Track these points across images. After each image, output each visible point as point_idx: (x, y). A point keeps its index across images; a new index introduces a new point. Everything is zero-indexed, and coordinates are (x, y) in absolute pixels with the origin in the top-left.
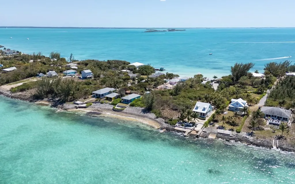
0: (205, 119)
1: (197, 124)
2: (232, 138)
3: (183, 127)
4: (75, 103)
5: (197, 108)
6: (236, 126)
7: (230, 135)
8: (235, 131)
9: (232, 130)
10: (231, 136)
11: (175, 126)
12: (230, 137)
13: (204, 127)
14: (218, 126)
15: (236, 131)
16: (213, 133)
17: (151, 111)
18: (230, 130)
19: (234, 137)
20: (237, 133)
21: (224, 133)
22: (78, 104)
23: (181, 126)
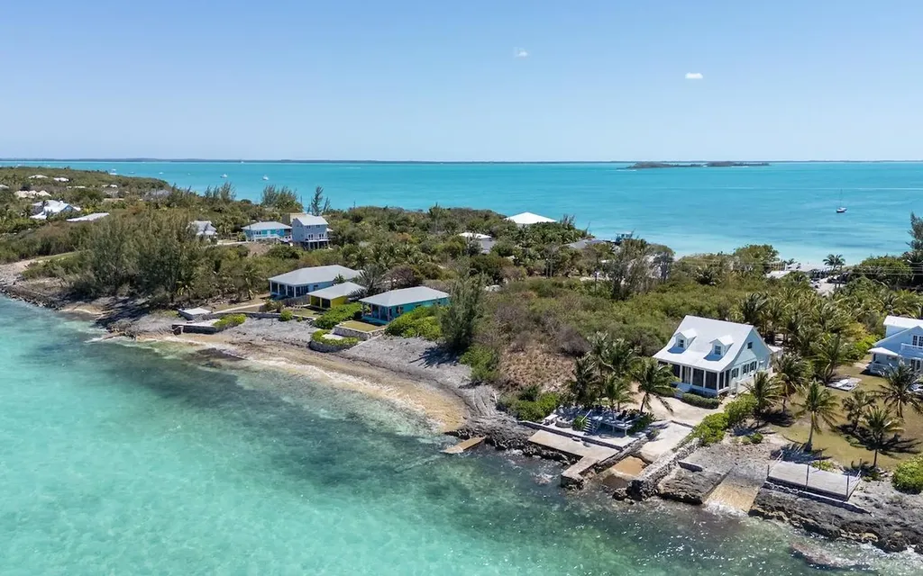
0: (714, 406)
1: (662, 427)
2: (859, 517)
3: (581, 434)
4: (181, 315)
5: (680, 347)
6: (901, 450)
7: (845, 498)
8: (887, 483)
9: (869, 472)
10: (853, 509)
11: (538, 428)
12: (845, 514)
13: (695, 440)
14: (784, 443)
15: (895, 480)
16: (745, 477)
17: (463, 358)
18: (851, 471)
19: (876, 515)
20: (897, 493)
21: (811, 485)
22: (188, 318)
23: (570, 431)
